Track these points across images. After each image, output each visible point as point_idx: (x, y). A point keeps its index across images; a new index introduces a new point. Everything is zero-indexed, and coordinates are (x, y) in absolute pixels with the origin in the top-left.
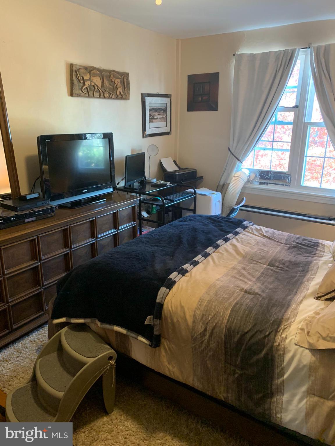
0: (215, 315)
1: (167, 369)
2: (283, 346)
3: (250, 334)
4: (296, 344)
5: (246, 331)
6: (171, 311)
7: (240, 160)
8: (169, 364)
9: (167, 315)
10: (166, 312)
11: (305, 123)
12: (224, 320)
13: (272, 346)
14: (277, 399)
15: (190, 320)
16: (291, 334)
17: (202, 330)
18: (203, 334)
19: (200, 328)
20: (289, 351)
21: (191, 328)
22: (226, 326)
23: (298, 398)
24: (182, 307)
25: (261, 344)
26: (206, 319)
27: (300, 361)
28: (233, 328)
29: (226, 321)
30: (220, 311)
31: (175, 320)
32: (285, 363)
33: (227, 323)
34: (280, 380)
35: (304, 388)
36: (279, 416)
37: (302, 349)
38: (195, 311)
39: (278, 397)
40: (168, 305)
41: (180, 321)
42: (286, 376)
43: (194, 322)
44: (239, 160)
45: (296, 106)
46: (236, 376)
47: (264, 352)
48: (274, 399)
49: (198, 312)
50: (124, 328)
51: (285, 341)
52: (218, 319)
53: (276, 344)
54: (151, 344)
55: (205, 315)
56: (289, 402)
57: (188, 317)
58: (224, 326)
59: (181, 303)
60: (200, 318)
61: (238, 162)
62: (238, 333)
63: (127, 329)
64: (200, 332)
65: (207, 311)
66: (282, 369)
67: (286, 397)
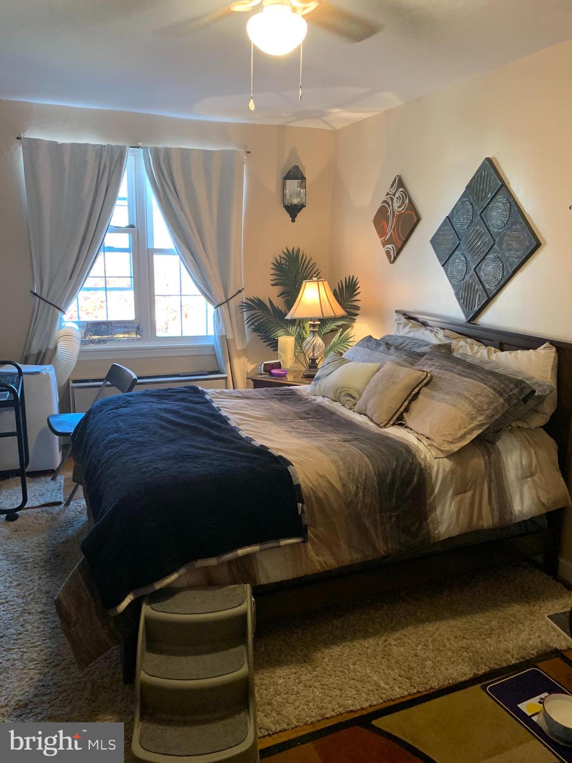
0: (359, 469)
1: (317, 564)
2: (428, 465)
3: (399, 469)
4: (436, 458)
5: (394, 467)
6: (314, 488)
7: (62, 309)
8: (318, 555)
9: (310, 494)
10: (307, 492)
11: (148, 249)
12: (370, 468)
13: (421, 469)
14: (432, 518)
15: (338, 486)
16: (426, 453)
17: (355, 490)
18: (357, 493)
19: (352, 488)
20: (433, 466)
21: (342, 494)
22: (375, 473)
23: (448, 504)
24: (323, 477)
25: (411, 473)
26: (354, 477)
27: (444, 470)
28: (382, 472)
29: (372, 469)
30: (360, 462)
31: (321, 495)
32: (434, 479)
33: (374, 470)
34: (432, 497)
35: (450, 493)
36: (437, 532)
37: (441, 459)
38: (339, 474)
39: (433, 515)
40: (306, 483)
41: (327, 493)
42: (436, 491)
43: (344, 485)
44: (60, 309)
45: (132, 226)
46: (393, 519)
47: (416, 479)
48: (430, 519)
49: (342, 474)
50: (252, 544)
51: (426, 460)
52: (364, 469)
53: (423, 466)
54: (303, 540)
55: (350, 473)
56: (442, 513)
57: (334, 484)
58: (373, 474)
59: (318, 474)
60: (347, 478)
61: (60, 313)
62: (388, 473)
63: (257, 543)
64: (353, 493)
65: (349, 468)
66: (433, 486)
67: (438, 511)
